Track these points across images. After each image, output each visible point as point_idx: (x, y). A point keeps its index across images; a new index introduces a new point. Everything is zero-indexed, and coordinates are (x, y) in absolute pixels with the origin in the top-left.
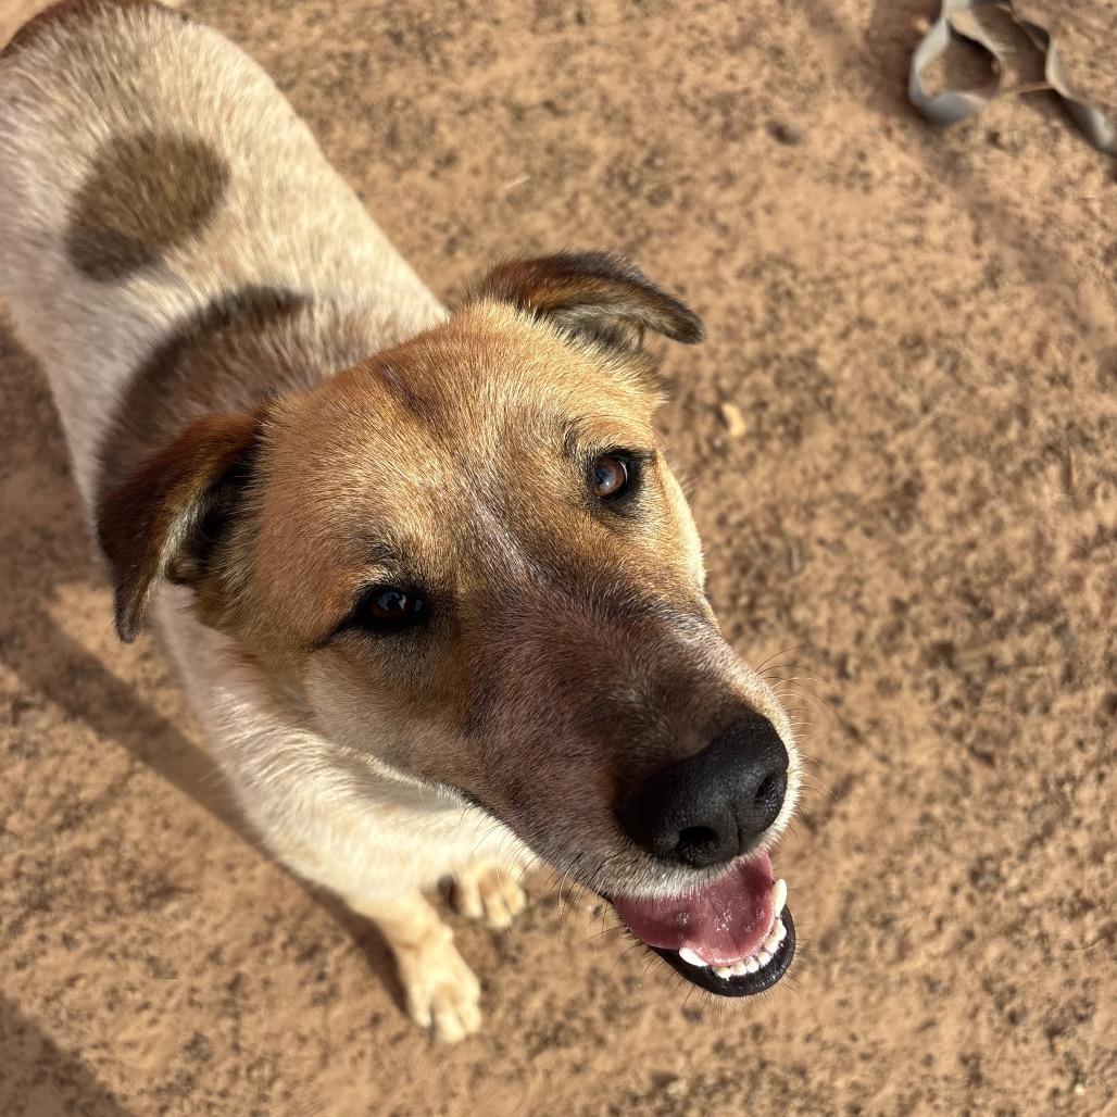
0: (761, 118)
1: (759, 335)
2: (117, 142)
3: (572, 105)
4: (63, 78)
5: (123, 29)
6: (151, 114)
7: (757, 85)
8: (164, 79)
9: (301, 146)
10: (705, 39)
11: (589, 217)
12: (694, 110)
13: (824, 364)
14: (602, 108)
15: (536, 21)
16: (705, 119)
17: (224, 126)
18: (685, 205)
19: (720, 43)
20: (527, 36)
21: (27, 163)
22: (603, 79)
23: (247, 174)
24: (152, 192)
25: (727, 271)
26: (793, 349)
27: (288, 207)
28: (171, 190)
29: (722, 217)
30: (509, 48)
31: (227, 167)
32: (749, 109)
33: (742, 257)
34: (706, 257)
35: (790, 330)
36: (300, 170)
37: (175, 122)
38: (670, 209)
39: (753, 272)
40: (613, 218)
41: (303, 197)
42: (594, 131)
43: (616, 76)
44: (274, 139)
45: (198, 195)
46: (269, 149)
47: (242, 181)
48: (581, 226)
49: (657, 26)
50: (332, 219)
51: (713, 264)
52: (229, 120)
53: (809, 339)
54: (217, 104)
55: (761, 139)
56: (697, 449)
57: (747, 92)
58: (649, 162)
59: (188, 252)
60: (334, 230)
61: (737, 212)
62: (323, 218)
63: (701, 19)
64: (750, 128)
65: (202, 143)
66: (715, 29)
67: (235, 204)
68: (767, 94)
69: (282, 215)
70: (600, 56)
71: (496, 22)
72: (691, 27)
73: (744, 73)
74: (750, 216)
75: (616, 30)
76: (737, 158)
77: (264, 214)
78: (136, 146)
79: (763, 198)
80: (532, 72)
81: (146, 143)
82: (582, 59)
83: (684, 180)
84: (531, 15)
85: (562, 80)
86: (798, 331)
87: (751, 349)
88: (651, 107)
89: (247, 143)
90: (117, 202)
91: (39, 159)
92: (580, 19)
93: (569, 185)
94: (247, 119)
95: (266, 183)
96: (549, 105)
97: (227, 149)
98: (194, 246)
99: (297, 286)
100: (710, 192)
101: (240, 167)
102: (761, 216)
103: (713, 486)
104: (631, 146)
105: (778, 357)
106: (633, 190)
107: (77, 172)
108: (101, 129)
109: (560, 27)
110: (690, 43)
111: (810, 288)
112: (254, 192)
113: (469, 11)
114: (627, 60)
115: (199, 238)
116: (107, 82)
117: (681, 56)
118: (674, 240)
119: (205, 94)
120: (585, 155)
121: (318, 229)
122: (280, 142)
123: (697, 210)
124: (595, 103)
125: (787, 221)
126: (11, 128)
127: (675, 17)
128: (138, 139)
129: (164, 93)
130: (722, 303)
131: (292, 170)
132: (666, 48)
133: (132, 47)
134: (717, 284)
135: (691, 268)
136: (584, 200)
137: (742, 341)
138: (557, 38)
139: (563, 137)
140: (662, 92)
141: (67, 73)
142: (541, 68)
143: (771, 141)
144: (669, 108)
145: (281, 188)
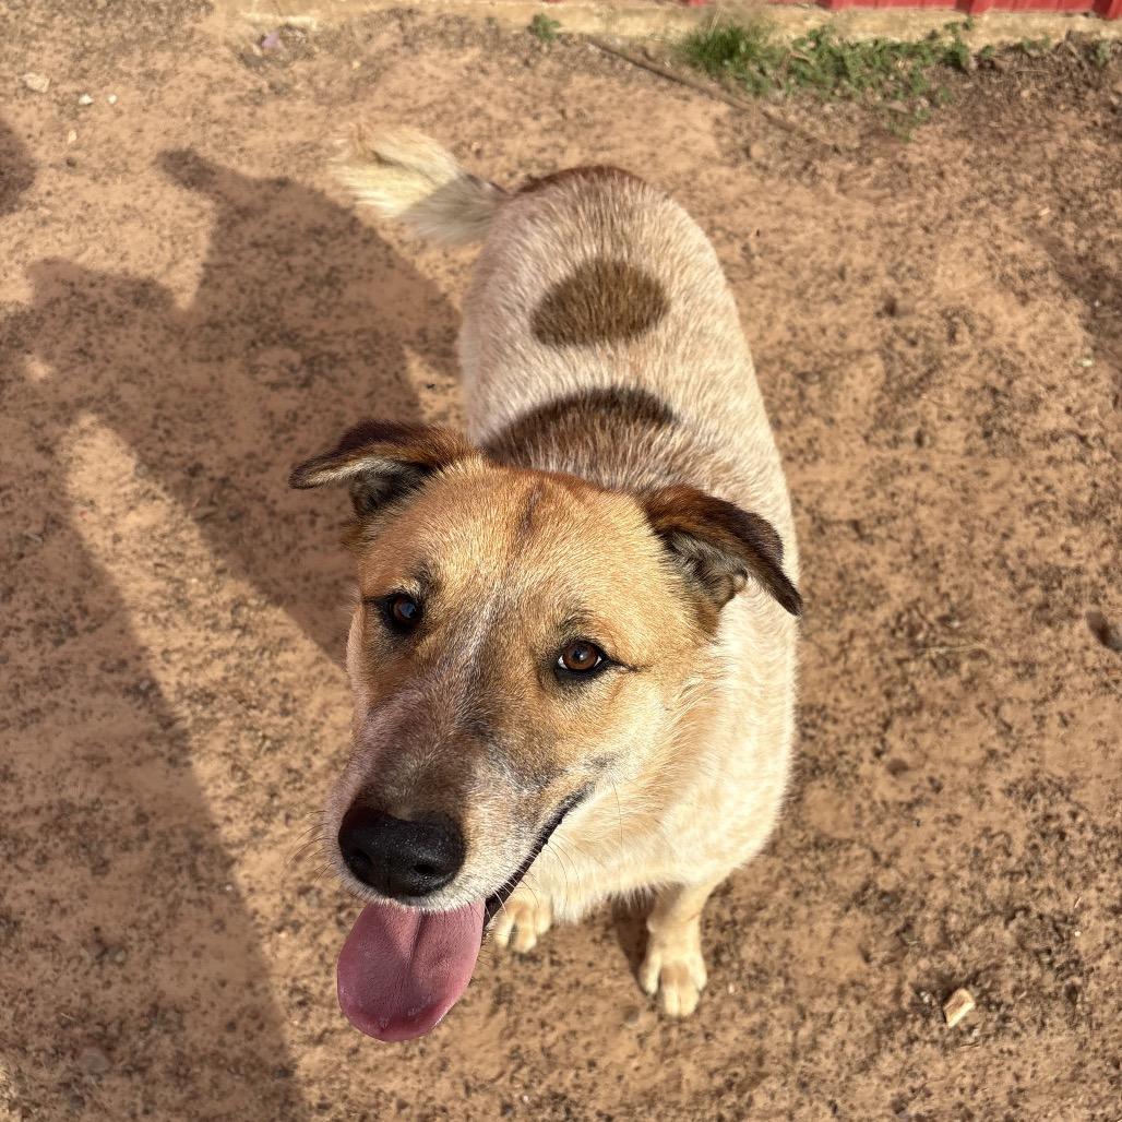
0: (1086, 608)
1: (1013, 875)
2: (599, 261)
3: (881, 532)
4: (576, 211)
5: (627, 191)
6: (630, 251)
7: (1093, 566)
8: (645, 231)
9: (727, 309)
10: (1049, 497)
11: (860, 664)
12: (1012, 575)
13: (1082, 941)
14: (913, 542)
15: (874, 429)
16: (1023, 589)
17: (677, 276)
18: (970, 684)
19: (1064, 506)
20: (858, 445)
21: (527, 257)
22: (923, 512)
23: (681, 315)
24: (609, 301)
25: (995, 782)
26: (1048, 906)
27: (700, 350)
28: (623, 306)
29: (1008, 713)
30: (835, 451)
31: (668, 304)
32: (1076, 594)
33: (1017, 768)
34: (977, 755)
35: (1050, 881)
36: (720, 326)
37: (645, 262)
38: (952, 683)
39: (1025, 792)
40: (886, 674)
41: (714, 347)
42: (896, 568)
43: (937, 512)
44: (709, 296)
45: (640, 316)
46: (703, 302)
47: (675, 318)
48: (846, 672)
49: (1000, 469)
50: (729, 370)
51: (981, 767)
52: (682, 272)
53: (1071, 901)
54: (676, 260)
55: (1079, 633)
56: (898, 994)
57: (1078, 571)
58: (944, 620)
59: (615, 349)
60: (726, 380)
61: (1027, 712)
62: (721, 366)
63: (1051, 474)
64: (1072, 616)
65: (658, 282)
66: (1062, 490)
67: (662, 332)
68: (1103, 581)
69: (693, 352)
70: (928, 485)
71: (831, 421)
72: (1037, 480)
73: (1081, 548)
74: (1041, 720)
75: (954, 461)
76: (1046, 647)
77: (680, 349)
78: (611, 268)
79: (1062, 704)
80: (849, 484)
81: (619, 269)
82: (908, 483)
83: (977, 655)
84: (870, 422)
85: (879, 502)
86: (1061, 887)
87: (996, 888)
88: (966, 558)
89: (689, 293)
90: (581, 297)
91: (537, 256)
92: (919, 440)
93: (850, 622)
94: (694, 275)
95: (691, 326)
96: (856, 525)
97: (672, 292)
98: (621, 347)
99: (676, 408)
100: (1002, 678)
101: (678, 308)
102: (1053, 725)
103: (903, 1055)
104: (932, 597)
105: (1027, 910)
106: (918, 649)
107: (561, 271)
108: (592, 250)
109: (895, 442)
110: (1031, 499)
111: (1089, 835)
112: (681, 328)
113: (806, 403)
114: (956, 497)
115: (627, 344)
116: (607, 221)
117: (1016, 510)
118: (946, 724)
119: (671, 250)
120: (877, 591)
121: (714, 374)
122: (712, 301)
123: (982, 695)
124: (907, 537)
125: (1083, 741)
126: (525, 234)
127: (1022, 464)
128: (614, 263)
129: (641, 242)
130: (979, 819)
131: (715, 323)
132: (1003, 494)
133: (630, 203)
134: (978, 793)
135: (954, 764)
136: (860, 643)
137: (989, 876)
138: (888, 454)
139: (859, 565)
140: (984, 545)
141: (580, 209)
142: (862, 482)
143: (1092, 640)
144: (986, 565)
145: (701, 333)
